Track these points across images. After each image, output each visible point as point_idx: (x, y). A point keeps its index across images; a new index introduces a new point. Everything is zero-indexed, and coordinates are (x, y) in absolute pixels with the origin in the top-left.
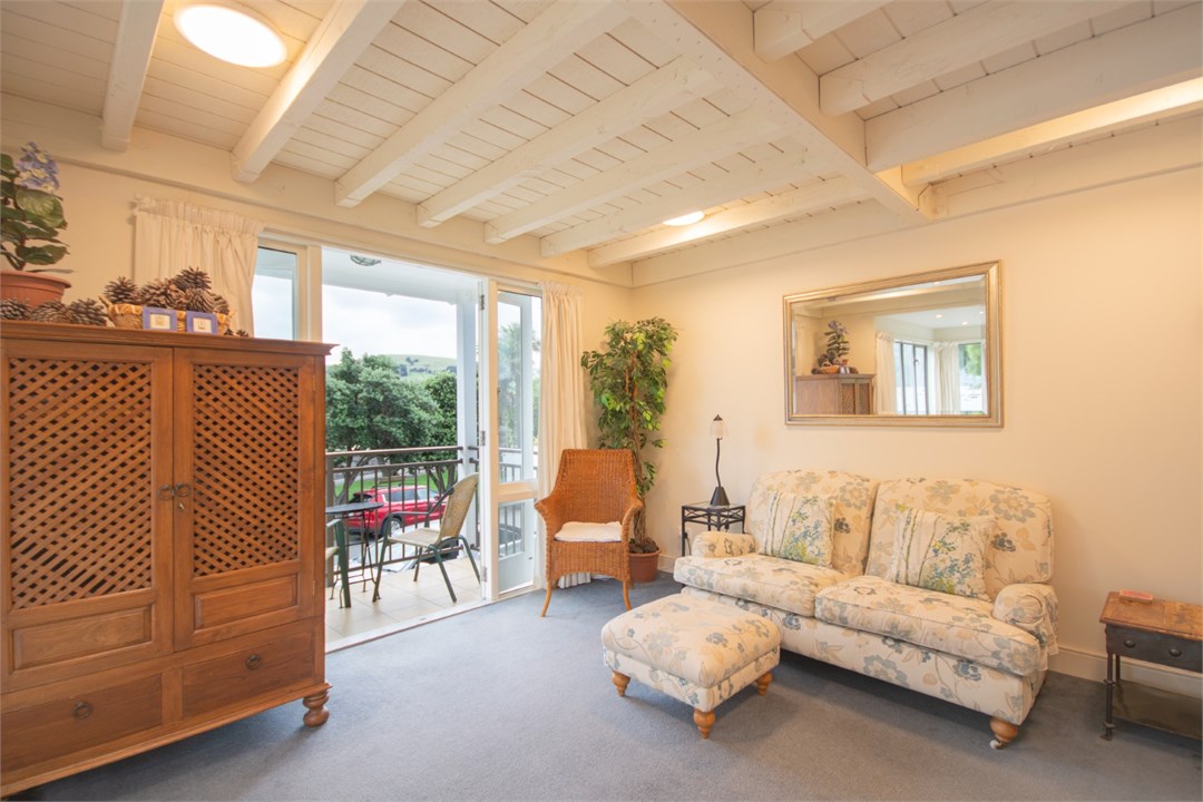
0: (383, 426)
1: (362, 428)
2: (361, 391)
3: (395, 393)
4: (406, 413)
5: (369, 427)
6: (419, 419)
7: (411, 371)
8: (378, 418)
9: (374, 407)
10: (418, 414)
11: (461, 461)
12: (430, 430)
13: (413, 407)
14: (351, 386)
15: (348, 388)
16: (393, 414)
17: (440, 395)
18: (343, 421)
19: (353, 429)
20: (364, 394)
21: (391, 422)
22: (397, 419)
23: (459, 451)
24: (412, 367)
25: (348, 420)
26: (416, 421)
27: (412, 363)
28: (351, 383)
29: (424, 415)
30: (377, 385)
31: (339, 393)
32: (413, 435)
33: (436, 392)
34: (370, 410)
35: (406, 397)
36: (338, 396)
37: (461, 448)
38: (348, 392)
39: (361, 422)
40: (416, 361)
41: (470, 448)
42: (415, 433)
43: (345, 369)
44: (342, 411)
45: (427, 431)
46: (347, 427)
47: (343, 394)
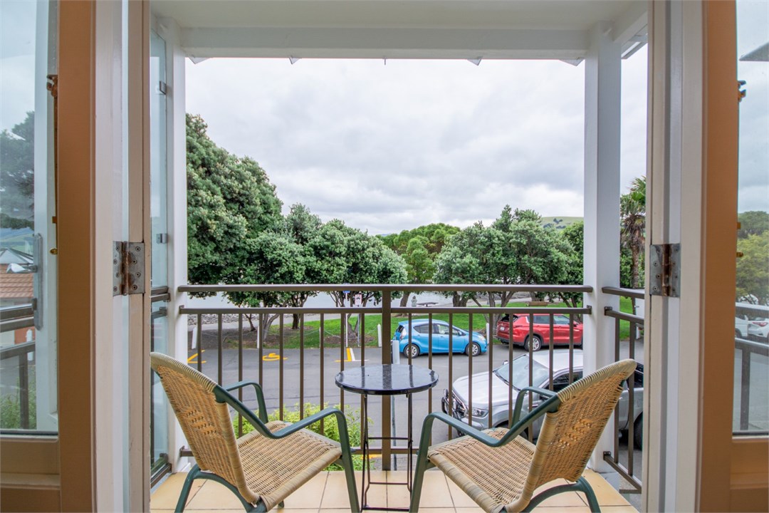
0: (528, 264)
1: (512, 264)
2: (512, 238)
3: (537, 238)
4: (546, 254)
5: (517, 264)
6: (558, 259)
7: (558, 228)
8: (526, 257)
9: (522, 251)
10: (556, 254)
11: (589, 311)
12: (565, 268)
13: (553, 250)
14: (506, 234)
15: (504, 235)
16: (536, 255)
17: (576, 241)
18: (499, 259)
19: (506, 265)
20: (514, 239)
21: (535, 261)
22: (540, 259)
23: (585, 294)
24: (558, 225)
25: (503, 258)
26: (555, 260)
27: (558, 223)
28: (506, 232)
29: (563, 257)
30: (523, 232)
31: (497, 239)
32: (551, 271)
33: (572, 238)
34: (519, 252)
35: (547, 241)
36: (496, 241)
37: (590, 290)
38: (503, 238)
39: (512, 260)
40: (561, 221)
41: (606, 290)
42: (553, 272)
43: (503, 222)
44: (498, 252)
45: (564, 269)
46: (502, 264)
47: (499, 239)
